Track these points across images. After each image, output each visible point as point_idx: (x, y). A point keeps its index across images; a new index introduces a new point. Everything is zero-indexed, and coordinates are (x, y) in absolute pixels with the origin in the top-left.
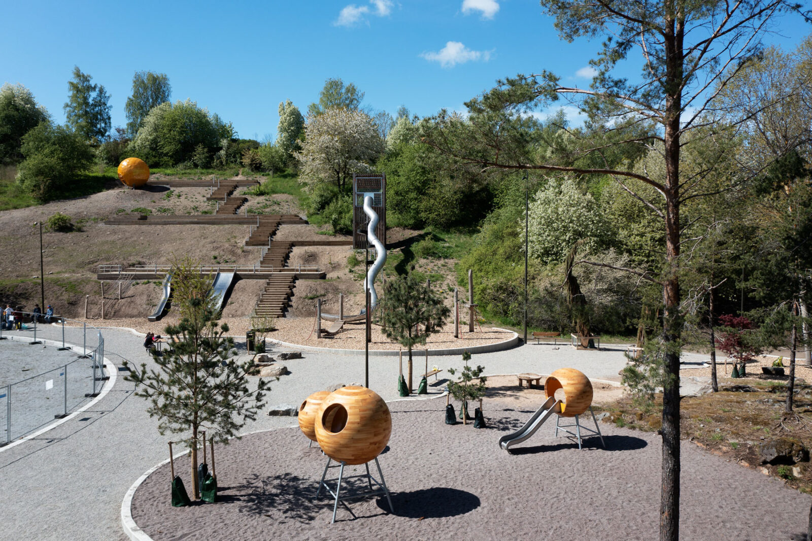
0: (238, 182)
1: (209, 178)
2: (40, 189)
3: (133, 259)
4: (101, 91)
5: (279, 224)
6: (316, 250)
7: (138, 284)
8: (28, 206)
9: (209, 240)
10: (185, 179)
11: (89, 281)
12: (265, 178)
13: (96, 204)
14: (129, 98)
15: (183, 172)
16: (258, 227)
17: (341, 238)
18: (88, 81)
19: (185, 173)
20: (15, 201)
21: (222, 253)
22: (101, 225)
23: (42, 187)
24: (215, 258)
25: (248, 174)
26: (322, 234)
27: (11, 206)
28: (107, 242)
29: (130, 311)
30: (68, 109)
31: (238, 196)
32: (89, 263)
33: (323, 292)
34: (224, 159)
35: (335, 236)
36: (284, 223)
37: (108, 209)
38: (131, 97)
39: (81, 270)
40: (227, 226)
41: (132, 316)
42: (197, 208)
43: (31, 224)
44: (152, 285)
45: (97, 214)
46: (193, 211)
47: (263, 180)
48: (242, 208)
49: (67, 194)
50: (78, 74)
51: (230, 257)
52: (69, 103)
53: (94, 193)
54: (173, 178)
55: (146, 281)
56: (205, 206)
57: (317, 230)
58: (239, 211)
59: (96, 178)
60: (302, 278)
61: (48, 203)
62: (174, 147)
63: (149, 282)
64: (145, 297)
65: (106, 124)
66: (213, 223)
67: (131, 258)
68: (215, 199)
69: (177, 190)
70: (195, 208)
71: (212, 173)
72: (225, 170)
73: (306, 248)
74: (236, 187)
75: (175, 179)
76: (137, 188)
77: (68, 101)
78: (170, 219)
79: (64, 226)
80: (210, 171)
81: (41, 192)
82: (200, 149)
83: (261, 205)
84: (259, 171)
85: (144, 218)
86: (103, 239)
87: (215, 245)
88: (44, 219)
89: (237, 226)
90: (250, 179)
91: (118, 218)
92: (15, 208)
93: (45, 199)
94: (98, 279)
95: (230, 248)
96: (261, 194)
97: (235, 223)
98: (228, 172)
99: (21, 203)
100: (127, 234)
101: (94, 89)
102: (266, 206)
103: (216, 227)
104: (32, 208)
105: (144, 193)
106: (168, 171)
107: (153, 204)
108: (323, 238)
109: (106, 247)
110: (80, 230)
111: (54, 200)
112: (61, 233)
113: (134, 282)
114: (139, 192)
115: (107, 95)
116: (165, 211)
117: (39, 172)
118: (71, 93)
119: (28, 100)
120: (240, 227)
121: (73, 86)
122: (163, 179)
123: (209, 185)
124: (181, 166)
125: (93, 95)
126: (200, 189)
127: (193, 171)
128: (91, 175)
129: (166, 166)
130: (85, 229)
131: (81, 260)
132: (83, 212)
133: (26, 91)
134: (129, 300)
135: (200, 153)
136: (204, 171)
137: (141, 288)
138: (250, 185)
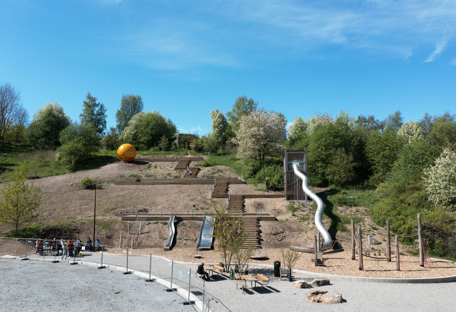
0: (191, 158)
1: (171, 156)
2: (71, 163)
3: (140, 207)
4: (102, 107)
5: (228, 184)
6: (261, 201)
7: (150, 224)
8: (64, 174)
9: (185, 194)
10: (155, 157)
11: (117, 221)
12: (206, 156)
13: (107, 172)
14: (118, 110)
15: (154, 153)
16: (215, 186)
17: (272, 193)
18: (95, 101)
19: (155, 154)
20: (56, 171)
21: (198, 203)
22: (112, 185)
23: (73, 162)
24: (194, 206)
25: (194, 154)
26: (259, 190)
27: (54, 174)
28: (119, 196)
29: (149, 243)
30: (82, 117)
31: (192, 167)
32: (112, 210)
33: (281, 230)
34: (178, 145)
35: (268, 192)
36: (231, 183)
37: (114, 175)
38: (120, 109)
39: (108, 214)
40: (195, 186)
41: (151, 247)
42: (170, 174)
43: (69, 184)
44: (160, 225)
45: (108, 178)
46: (168, 176)
47: (205, 157)
48: (199, 174)
49: (87, 166)
50: (89, 97)
51: (204, 205)
52: (83, 114)
53: (103, 166)
54: (148, 157)
55: (155, 221)
56: (175, 173)
57: (255, 188)
58: (198, 176)
59: (101, 157)
60: (262, 220)
61: (76, 172)
62: (147, 138)
63: (157, 223)
64: (157, 233)
65: (103, 126)
66: (185, 184)
67: (138, 206)
68: (180, 169)
69: (154, 164)
70: (169, 174)
71: (172, 154)
72: (179, 151)
73: (253, 199)
74: (190, 161)
75: (150, 157)
76: (129, 162)
77: (82, 112)
78: (155, 181)
79: (90, 186)
80: (170, 152)
81: (72, 164)
82: (163, 139)
83: (211, 172)
84: (201, 152)
85: (138, 181)
86: (116, 194)
87: (191, 197)
88: (77, 181)
89: (200, 185)
90: (196, 157)
91: (122, 181)
92: (57, 175)
93: (74, 170)
94: (123, 220)
95: (202, 199)
96: (208, 165)
97: (199, 184)
98: (181, 153)
99: (59, 172)
100: (131, 191)
101: (97, 105)
102: (214, 173)
103: (188, 186)
104: (67, 175)
105: (134, 166)
106: (144, 153)
107: (141, 172)
108: (260, 193)
109: (120, 199)
110: (100, 188)
111: (79, 170)
112: (89, 190)
113: (147, 222)
114: (131, 165)
115: (105, 109)
116: (150, 176)
117: (71, 153)
118: (84, 108)
119: (61, 111)
120: (203, 186)
121: (86, 103)
122: (142, 157)
123: (173, 160)
124: (152, 149)
125: (97, 109)
126: (167, 163)
127: (160, 152)
128: (98, 155)
129: (143, 149)
130: (103, 187)
131: (106, 207)
132: (100, 177)
133: (59, 107)
134: (147, 235)
135: (164, 142)
136: (166, 152)
137: (153, 226)
138: (199, 161)
